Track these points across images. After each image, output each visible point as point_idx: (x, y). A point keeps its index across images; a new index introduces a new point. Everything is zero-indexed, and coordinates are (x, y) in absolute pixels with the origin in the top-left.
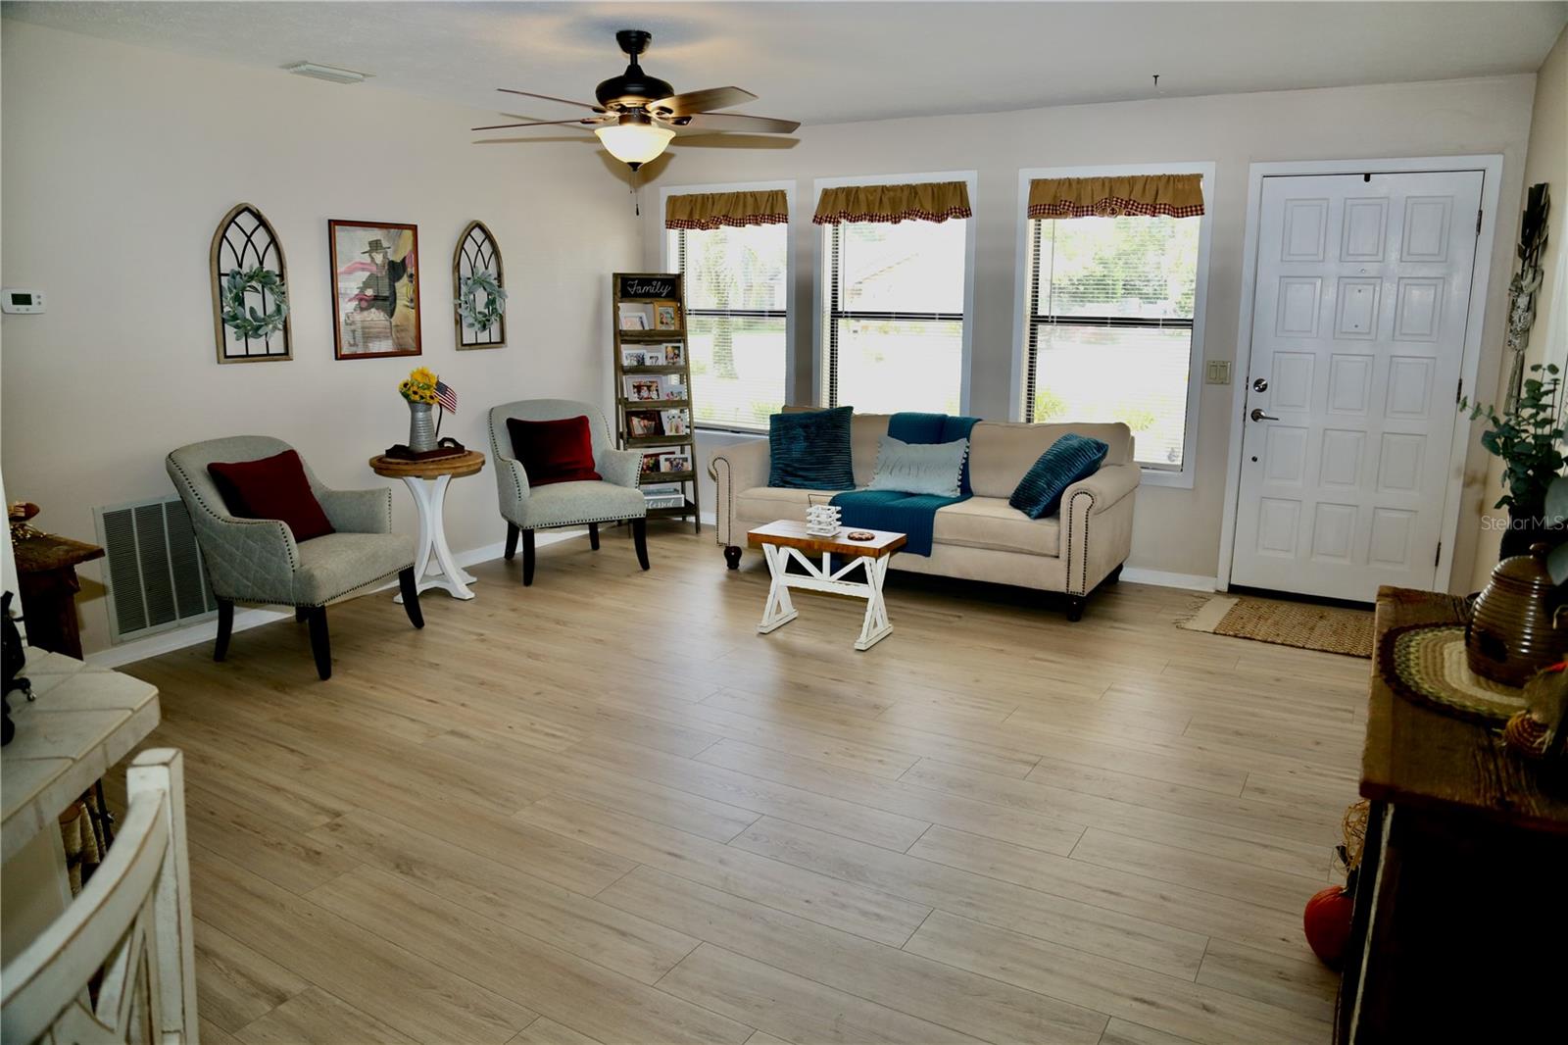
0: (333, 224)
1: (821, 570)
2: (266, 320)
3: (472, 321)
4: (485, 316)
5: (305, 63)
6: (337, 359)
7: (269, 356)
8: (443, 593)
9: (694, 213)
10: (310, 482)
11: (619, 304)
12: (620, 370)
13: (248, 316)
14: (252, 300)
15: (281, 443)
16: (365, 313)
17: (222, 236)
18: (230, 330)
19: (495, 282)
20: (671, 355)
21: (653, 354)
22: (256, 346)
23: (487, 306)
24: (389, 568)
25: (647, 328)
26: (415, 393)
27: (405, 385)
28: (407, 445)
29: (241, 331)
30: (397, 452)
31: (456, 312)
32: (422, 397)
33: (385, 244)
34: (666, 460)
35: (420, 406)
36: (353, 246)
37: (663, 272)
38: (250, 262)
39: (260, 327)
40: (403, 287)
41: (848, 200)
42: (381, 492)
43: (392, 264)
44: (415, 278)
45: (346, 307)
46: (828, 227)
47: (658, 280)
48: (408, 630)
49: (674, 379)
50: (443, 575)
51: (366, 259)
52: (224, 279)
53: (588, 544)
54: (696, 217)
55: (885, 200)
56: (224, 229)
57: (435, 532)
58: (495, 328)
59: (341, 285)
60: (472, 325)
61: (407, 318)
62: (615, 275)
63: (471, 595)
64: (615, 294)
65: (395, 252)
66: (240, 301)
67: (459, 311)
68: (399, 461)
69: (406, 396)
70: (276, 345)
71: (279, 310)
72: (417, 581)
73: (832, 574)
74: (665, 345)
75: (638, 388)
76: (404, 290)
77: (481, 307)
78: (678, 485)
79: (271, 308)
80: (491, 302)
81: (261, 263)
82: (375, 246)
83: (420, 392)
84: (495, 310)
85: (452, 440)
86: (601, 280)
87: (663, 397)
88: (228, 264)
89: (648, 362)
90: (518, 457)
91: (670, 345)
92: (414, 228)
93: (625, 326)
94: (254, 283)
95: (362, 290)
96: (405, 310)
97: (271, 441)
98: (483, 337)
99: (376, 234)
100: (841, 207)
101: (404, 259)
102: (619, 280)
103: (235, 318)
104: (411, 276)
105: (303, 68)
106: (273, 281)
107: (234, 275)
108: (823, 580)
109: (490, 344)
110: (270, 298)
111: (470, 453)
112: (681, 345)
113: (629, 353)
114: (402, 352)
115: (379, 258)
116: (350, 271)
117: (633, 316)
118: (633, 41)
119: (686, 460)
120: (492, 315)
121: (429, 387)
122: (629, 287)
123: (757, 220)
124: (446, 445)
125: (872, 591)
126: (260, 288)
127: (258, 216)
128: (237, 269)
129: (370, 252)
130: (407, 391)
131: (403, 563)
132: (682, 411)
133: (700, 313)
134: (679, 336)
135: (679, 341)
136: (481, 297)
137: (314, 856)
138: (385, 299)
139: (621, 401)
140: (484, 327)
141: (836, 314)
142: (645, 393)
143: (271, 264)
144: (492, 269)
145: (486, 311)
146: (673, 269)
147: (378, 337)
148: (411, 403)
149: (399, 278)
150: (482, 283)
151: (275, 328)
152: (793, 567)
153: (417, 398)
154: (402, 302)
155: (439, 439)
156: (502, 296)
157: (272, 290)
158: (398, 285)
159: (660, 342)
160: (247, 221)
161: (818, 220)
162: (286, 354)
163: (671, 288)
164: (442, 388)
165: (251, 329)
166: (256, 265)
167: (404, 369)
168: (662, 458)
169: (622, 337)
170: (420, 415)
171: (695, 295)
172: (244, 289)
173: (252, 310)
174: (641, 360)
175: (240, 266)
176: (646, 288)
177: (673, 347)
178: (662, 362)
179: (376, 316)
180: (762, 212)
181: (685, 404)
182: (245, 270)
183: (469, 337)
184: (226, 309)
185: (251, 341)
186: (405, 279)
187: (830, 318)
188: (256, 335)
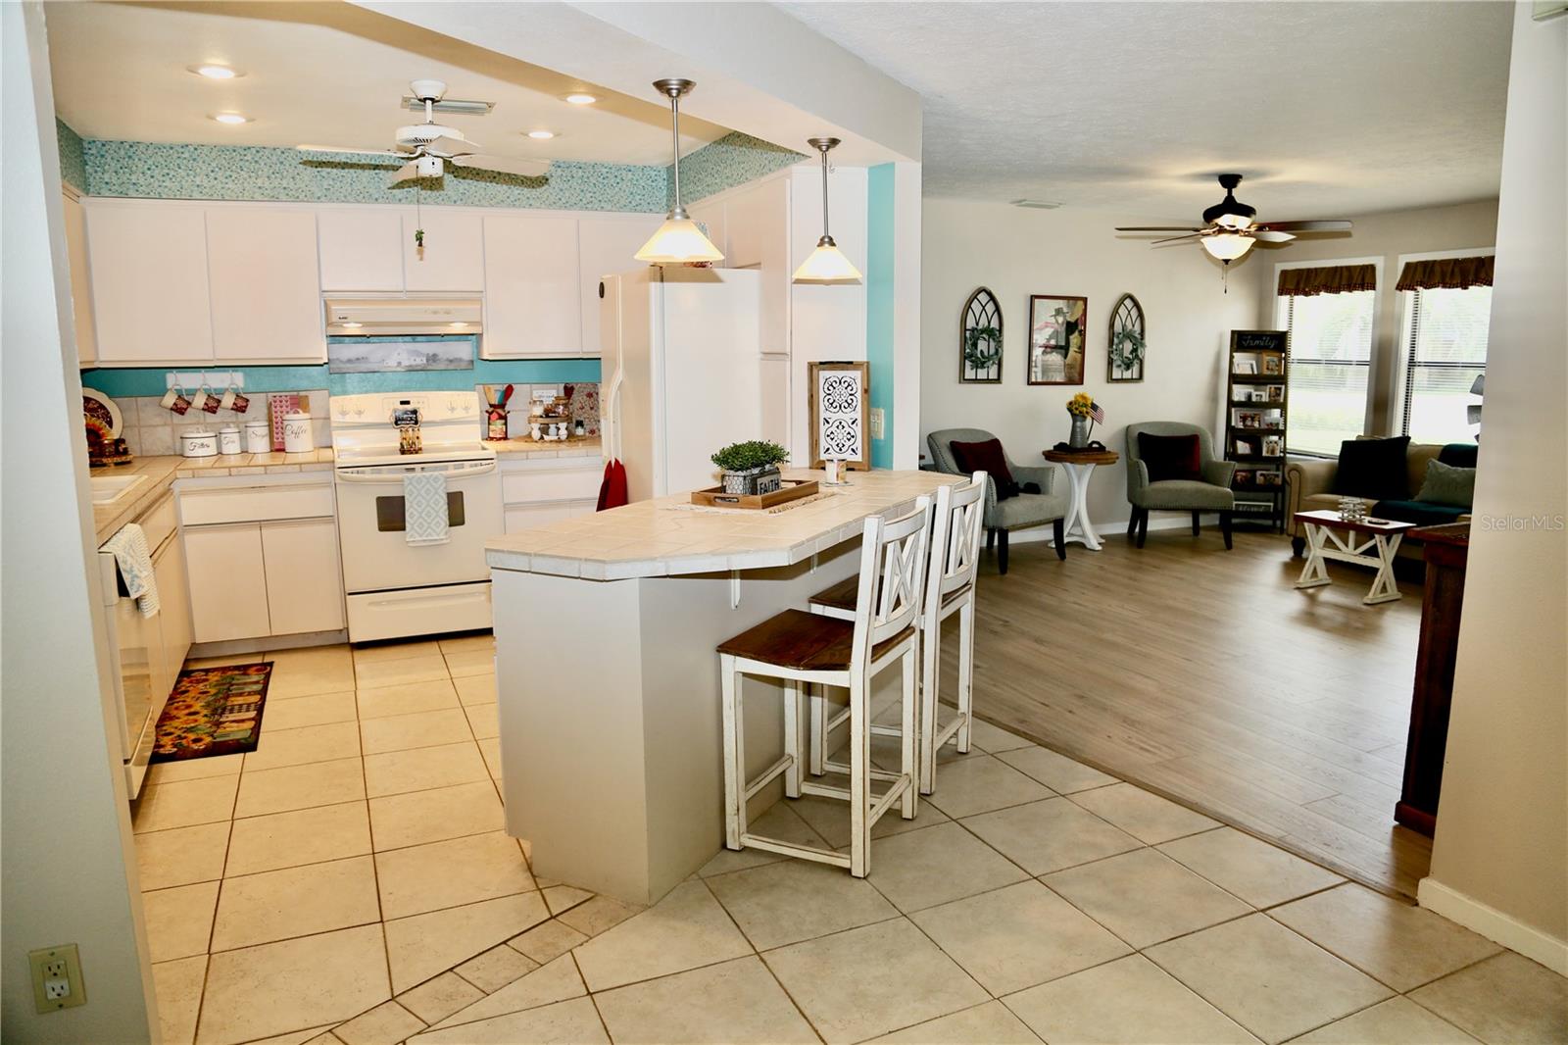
0: (1033, 298)
1: (1347, 546)
2: (989, 358)
3: (1119, 363)
4: (1129, 359)
5: (1025, 200)
6: (1028, 384)
7: (988, 381)
8: (1082, 546)
9: (1300, 283)
10: (1006, 459)
11: (1234, 354)
12: (1231, 404)
13: (979, 355)
14: (982, 345)
15: (990, 434)
16: (1048, 356)
17: (968, 306)
18: (968, 363)
19: (1139, 337)
20: (1273, 394)
21: (1258, 393)
22: (982, 374)
23: (1131, 353)
24: (1048, 516)
25: (1256, 372)
26: (1077, 409)
27: (1071, 403)
28: (1068, 442)
29: (974, 364)
30: (1061, 447)
31: (1109, 357)
32: (1080, 412)
33: (1065, 310)
34: (1262, 475)
35: (1079, 418)
36: (1045, 311)
37: (1273, 329)
38: (983, 323)
39: (984, 362)
40: (1075, 339)
41: (1424, 272)
42: (1049, 469)
43: (1069, 324)
44: (1083, 334)
45: (1037, 352)
46: (1409, 294)
47: (1267, 336)
48: (1056, 560)
49: (1276, 413)
50: (1083, 536)
51: (1053, 320)
52: (968, 333)
53: (1191, 532)
54: (1302, 286)
55: (1457, 270)
56: (970, 301)
57: (1080, 504)
58: (1136, 368)
59: (1035, 336)
60: (1119, 366)
61: (1075, 359)
62: (1233, 332)
63: (1100, 548)
64: (1231, 346)
65: (1072, 315)
66: (975, 345)
67: (1112, 356)
68: (1061, 453)
69: (1070, 410)
70: (993, 375)
71: (997, 352)
72: (1065, 534)
73: (1355, 549)
74: (1269, 386)
75: (1244, 419)
76: (1075, 341)
77: (1127, 353)
78: (1272, 495)
79: (992, 351)
80: (1134, 350)
81: (989, 323)
82: (1059, 312)
83: (1080, 409)
84: (1137, 356)
85: (1098, 443)
86: (1221, 336)
87: (1264, 426)
88: (971, 323)
89: (1254, 399)
90: (1142, 457)
91: (1273, 386)
92: (1085, 300)
93: (1237, 371)
94: (984, 336)
95: (1048, 340)
96: (1074, 354)
97: (985, 433)
98: (1127, 375)
99: (1061, 304)
100: (1418, 277)
101: (1077, 320)
102: (1236, 336)
103: (971, 356)
104: (1080, 331)
105: (1024, 203)
106: (995, 334)
107: (973, 330)
108: (1349, 554)
109: (1131, 380)
110: (992, 344)
111: (1109, 452)
112: (1283, 387)
113: (1240, 392)
114: (1070, 382)
115: (1061, 319)
116: (1041, 329)
117: (1245, 363)
118: (1229, 181)
119: (1277, 476)
120: (1134, 361)
121: (1086, 406)
122: (1242, 341)
123: (1350, 288)
124: (1095, 446)
125: (1383, 564)
126: (987, 338)
127: (990, 294)
128: (975, 325)
129: (1055, 316)
130: (1071, 407)
131: (1057, 514)
132: (1280, 439)
133: (1301, 361)
134: (1282, 380)
135: (1282, 384)
136: (1128, 346)
137: (995, 633)
138: (1061, 347)
139: (1229, 428)
140: (1128, 368)
141: (1412, 363)
142: (1249, 423)
143: (994, 324)
144: (1137, 328)
145: (1131, 356)
146: (1281, 327)
147: (1055, 371)
148: (1073, 415)
149: (1073, 332)
150: (1129, 336)
151: (994, 363)
152: (1329, 543)
153: (1077, 412)
154: (1073, 349)
155: (1089, 442)
156: (1143, 345)
157: (994, 339)
158: (1071, 337)
159: (1266, 384)
160: (983, 297)
161: (1400, 287)
162: (998, 380)
163: (1278, 342)
164: (1094, 407)
165: (979, 363)
166: (987, 324)
167: (1071, 393)
168: (1259, 473)
169: (1235, 379)
170: (1078, 424)
171: (1297, 349)
172: (978, 339)
173: (982, 351)
174: (1249, 396)
175: (977, 324)
176: (1257, 342)
177: (1275, 388)
178: (1265, 398)
179: (1055, 358)
180: (1354, 282)
181: (1282, 433)
182: (980, 327)
183: (1116, 374)
184: (968, 351)
185: (979, 370)
186: (1077, 333)
187: (1407, 367)
188: (983, 367)
